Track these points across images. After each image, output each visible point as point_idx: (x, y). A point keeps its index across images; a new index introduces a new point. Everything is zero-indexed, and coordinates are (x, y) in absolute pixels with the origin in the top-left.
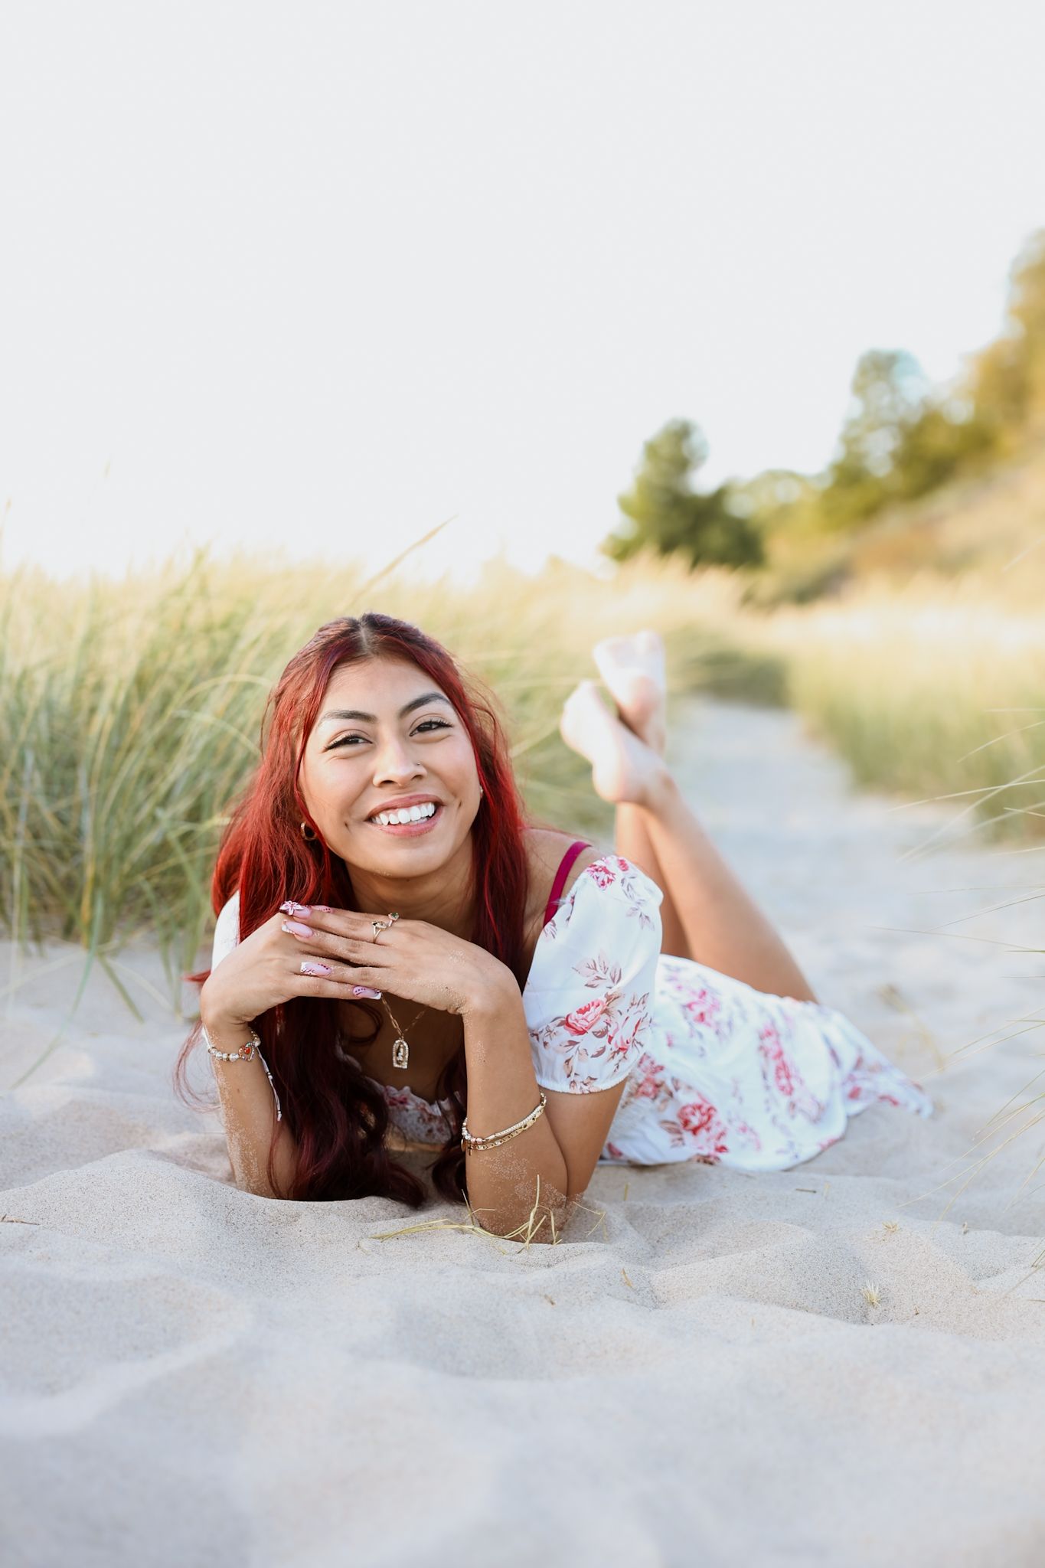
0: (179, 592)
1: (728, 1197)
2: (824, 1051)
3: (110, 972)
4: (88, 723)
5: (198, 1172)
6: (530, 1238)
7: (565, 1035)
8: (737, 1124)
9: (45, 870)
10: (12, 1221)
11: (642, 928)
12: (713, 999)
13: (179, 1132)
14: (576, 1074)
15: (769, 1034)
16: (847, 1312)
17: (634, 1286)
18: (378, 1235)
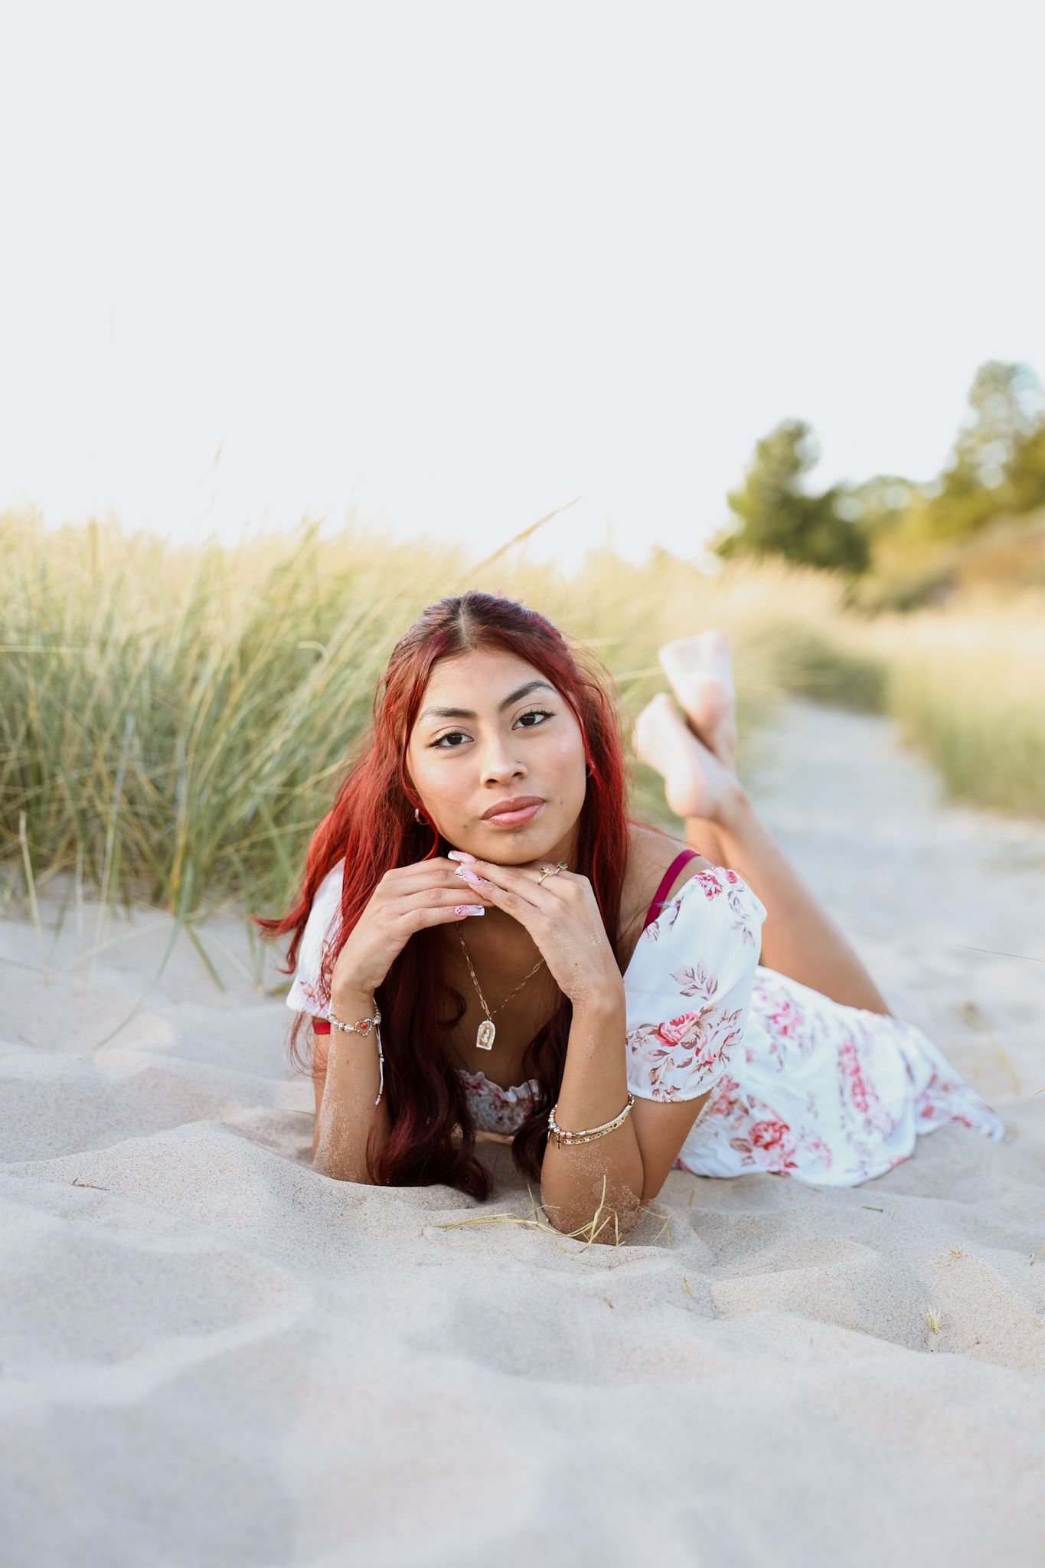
0: (285, 569)
1: (793, 1210)
2: (900, 1066)
3: (195, 940)
4: (190, 692)
5: (269, 1148)
6: (592, 1238)
7: (656, 1044)
8: (810, 1140)
9: (138, 835)
10: (83, 1186)
11: (745, 942)
12: (797, 1012)
13: (253, 1106)
14: (661, 1083)
15: (848, 1050)
16: (907, 1335)
17: (695, 1294)
18: (442, 1224)
